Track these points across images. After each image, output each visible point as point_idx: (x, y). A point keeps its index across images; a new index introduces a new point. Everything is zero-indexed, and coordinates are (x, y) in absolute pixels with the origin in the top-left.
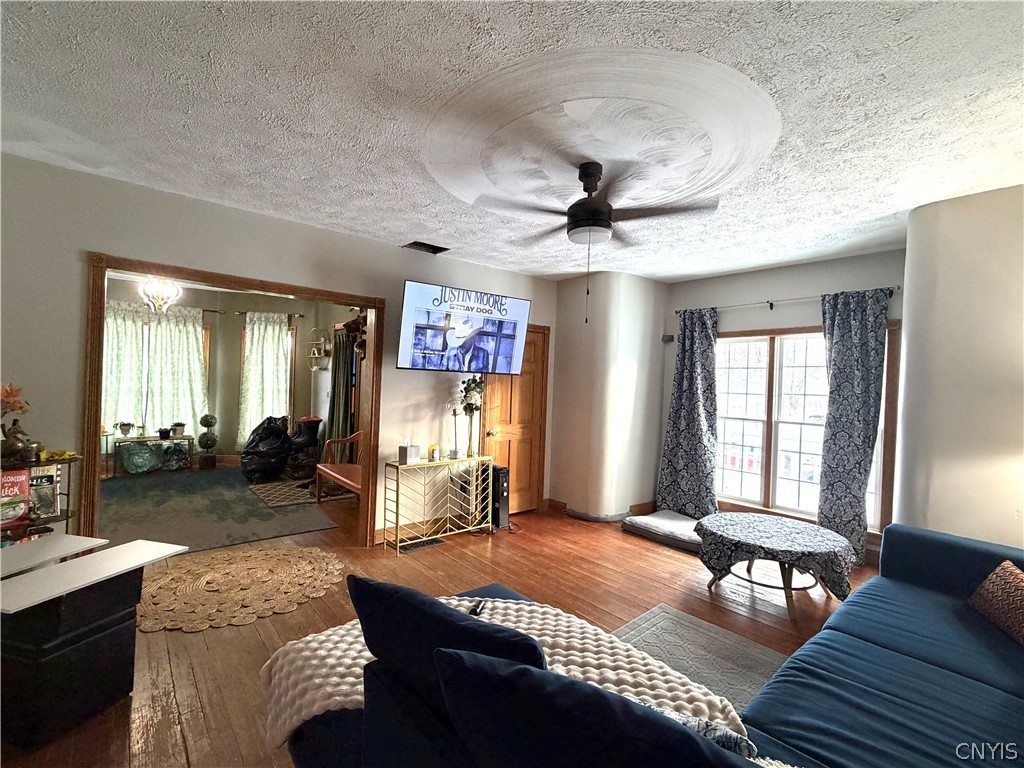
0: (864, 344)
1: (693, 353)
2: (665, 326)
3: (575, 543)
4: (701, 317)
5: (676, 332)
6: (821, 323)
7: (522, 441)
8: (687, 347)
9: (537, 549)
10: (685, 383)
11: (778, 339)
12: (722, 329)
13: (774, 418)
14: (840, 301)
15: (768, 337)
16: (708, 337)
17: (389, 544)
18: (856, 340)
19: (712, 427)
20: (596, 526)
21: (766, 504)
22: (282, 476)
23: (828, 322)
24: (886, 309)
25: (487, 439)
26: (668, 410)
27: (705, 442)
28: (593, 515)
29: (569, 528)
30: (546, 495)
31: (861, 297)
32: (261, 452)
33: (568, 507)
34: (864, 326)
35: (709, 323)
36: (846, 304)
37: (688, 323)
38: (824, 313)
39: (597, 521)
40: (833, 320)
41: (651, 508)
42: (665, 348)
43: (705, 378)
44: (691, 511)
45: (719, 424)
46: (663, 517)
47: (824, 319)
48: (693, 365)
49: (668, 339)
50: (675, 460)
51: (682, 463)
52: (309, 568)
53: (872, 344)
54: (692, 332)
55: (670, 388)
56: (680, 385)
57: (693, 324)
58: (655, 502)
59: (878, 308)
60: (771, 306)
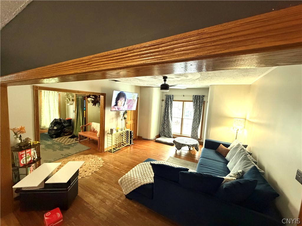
0: (200, 105)
1: (168, 104)
2: (162, 98)
3: (148, 146)
4: (170, 97)
5: (164, 99)
6: (192, 100)
7: (133, 124)
8: (167, 103)
9: (141, 148)
10: (167, 110)
11: (184, 102)
12: (174, 99)
13: (183, 118)
14: (196, 97)
15: (183, 102)
16: (171, 101)
17: (109, 151)
18: (198, 104)
19: (171, 119)
20: (150, 141)
21: (181, 134)
22: (61, 135)
23: (194, 100)
24: (203, 99)
25: (126, 124)
26: (162, 115)
27: (170, 122)
28: (149, 139)
29: (145, 142)
30: (137, 135)
31: (200, 96)
32: (55, 129)
33: (143, 137)
34: (200, 102)
35: (172, 98)
36: (197, 97)
37: (167, 98)
38: (193, 98)
39: (150, 140)
40: (195, 100)
41: (159, 136)
42: (162, 102)
43: (170, 109)
44: (167, 136)
45: (173, 118)
46: (162, 138)
47: (193, 99)
48: (168, 107)
49: (163, 100)
50: (164, 126)
51: (165, 127)
52: (93, 160)
53: (201, 105)
54: (168, 100)
55: (163, 111)
56: (165, 110)
57: (169, 98)
58: (159, 135)
59: (202, 99)
60: (184, 96)
